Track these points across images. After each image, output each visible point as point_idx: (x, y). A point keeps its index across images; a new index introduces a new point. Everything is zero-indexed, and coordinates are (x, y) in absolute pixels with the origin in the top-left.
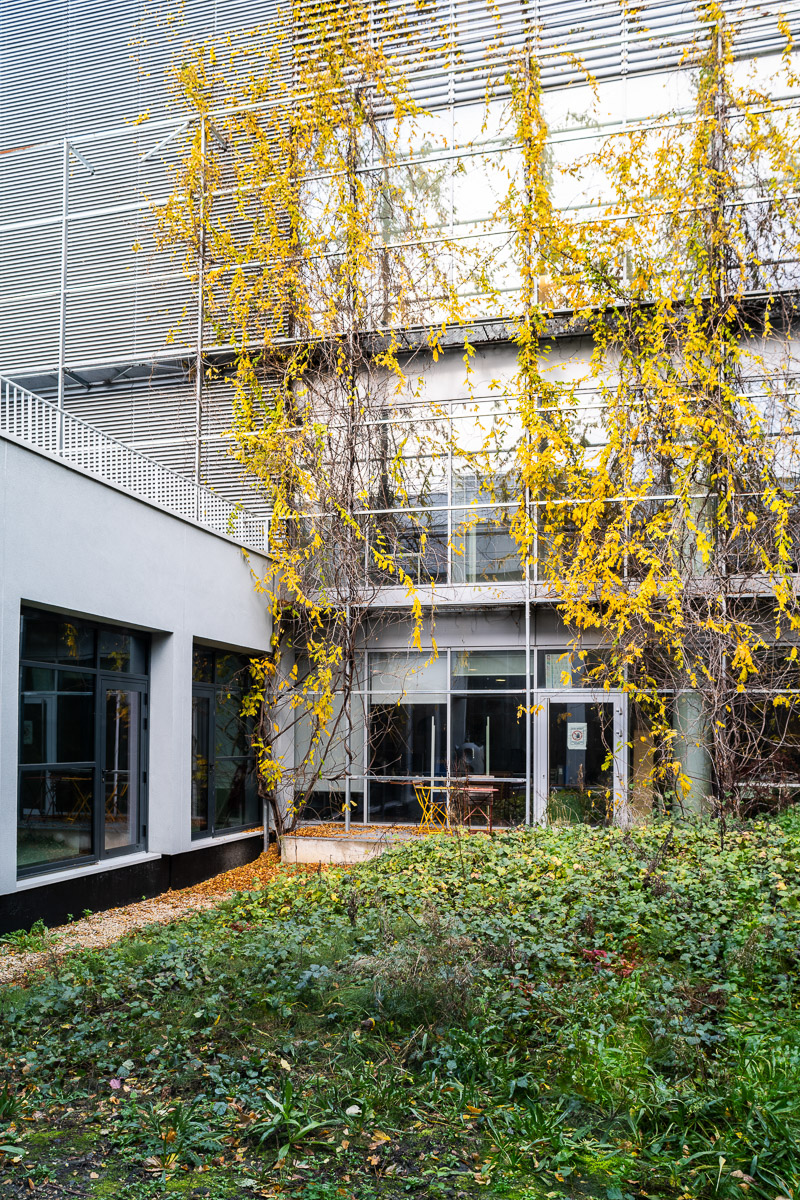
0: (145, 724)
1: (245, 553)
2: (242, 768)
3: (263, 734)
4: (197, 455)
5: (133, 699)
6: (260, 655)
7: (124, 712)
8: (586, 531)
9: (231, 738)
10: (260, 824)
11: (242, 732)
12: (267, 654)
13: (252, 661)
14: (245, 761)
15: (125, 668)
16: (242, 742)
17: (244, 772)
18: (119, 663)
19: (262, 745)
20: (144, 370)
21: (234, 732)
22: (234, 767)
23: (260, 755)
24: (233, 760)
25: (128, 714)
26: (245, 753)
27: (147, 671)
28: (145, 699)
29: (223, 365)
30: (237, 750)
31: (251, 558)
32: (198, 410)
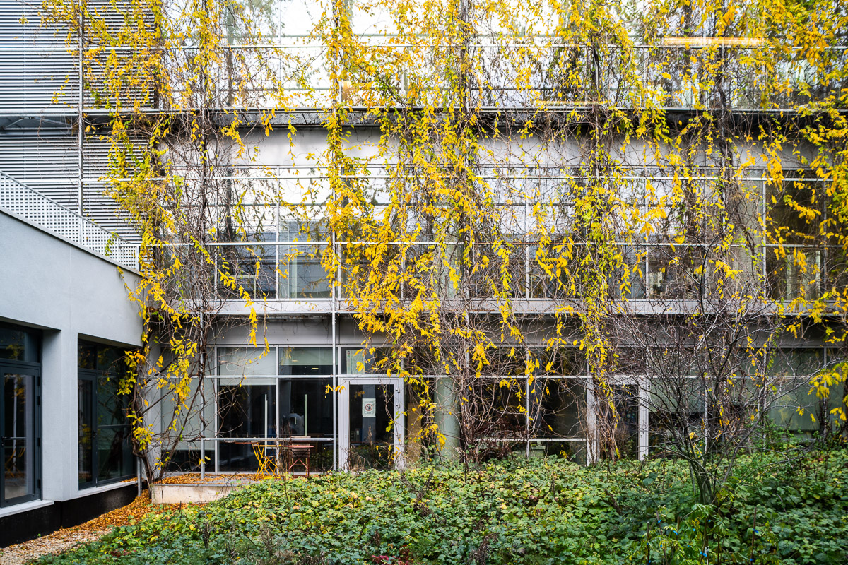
0: (38, 401)
1: (120, 270)
2: (120, 434)
3: (136, 408)
4: (80, 193)
5: (28, 381)
6: (133, 348)
7: (21, 391)
8: (375, 264)
9: (111, 411)
10: (135, 476)
11: (119, 406)
12: (139, 347)
13: (127, 353)
14: (122, 428)
15: (21, 357)
16: (119, 415)
17: (121, 437)
18: (16, 353)
19: (135, 417)
20: (32, 122)
21: (113, 406)
22: (113, 433)
23: (134, 423)
24: (112, 428)
25: (23, 394)
26: (122, 423)
27: (39, 359)
28: (38, 382)
29: (101, 125)
30: (115, 420)
31: (124, 274)
32: (80, 158)
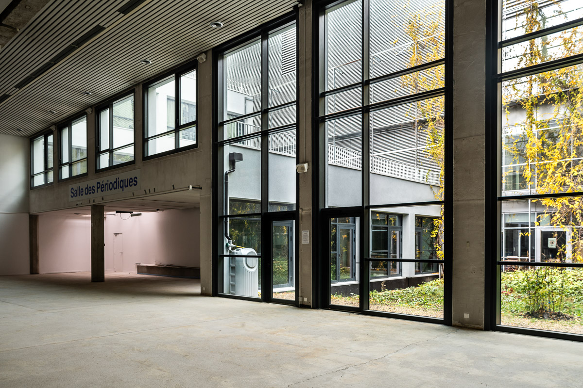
0: (401, 240)
1: (431, 187)
2: (432, 254)
3: (438, 243)
4: (416, 154)
5: (397, 232)
6: (437, 218)
7: (395, 236)
9: (428, 244)
10: (438, 271)
11: (432, 242)
12: (440, 217)
13: (434, 220)
14: (433, 251)
15: (395, 224)
16: (432, 245)
18: (393, 222)
19: (437, 246)
20: (398, 126)
21: (429, 242)
22: (430, 254)
23: (437, 249)
24: (429, 251)
26: (433, 249)
27: (401, 225)
28: (401, 233)
29: (423, 123)
30: (430, 248)
31: (433, 188)
32: (416, 139)
